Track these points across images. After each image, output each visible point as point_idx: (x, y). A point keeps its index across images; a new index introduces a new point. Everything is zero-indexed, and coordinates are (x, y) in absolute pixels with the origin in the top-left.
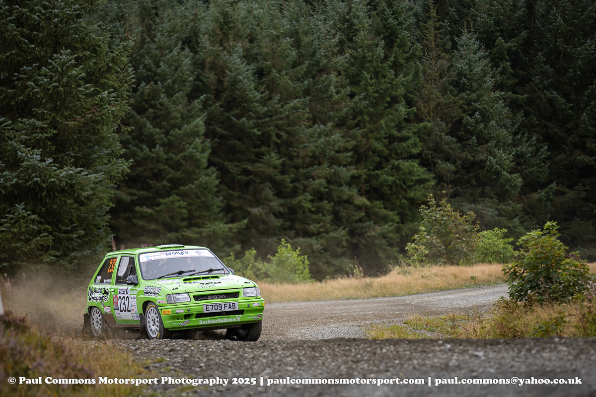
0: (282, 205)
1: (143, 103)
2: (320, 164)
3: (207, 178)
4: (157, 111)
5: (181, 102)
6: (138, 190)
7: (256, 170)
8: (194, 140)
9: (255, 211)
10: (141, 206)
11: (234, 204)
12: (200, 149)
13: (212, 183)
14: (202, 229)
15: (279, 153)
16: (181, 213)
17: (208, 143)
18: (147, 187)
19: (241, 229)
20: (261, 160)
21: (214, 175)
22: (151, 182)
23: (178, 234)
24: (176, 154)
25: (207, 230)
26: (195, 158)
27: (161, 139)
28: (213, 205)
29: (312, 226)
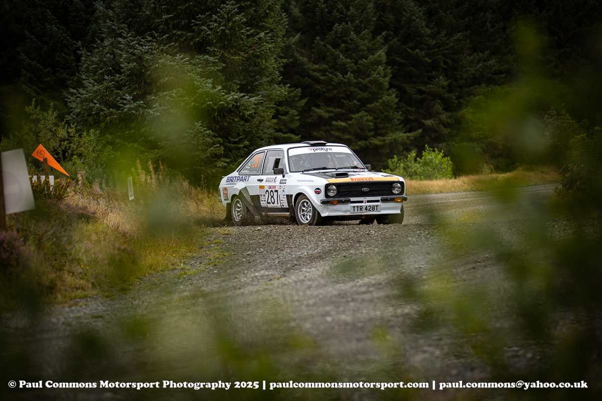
0: (450, 117)
1: (337, 39)
2: (480, 84)
3: (389, 97)
4: (348, 45)
5: (366, 38)
6: (335, 108)
7: (428, 90)
8: (378, 68)
9: (428, 122)
10: (336, 121)
11: (410, 117)
12: (382, 74)
13: (392, 101)
14: (386, 138)
15: (446, 76)
16: (368, 125)
17: (389, 70)
18: (340, 105)
19: (417, 137)
20: (432, 82)
21: (394, 95)
22: (345, 102)
23: (366, 142)
24: (363, 79)
25: (390, 138)
26: (379, 82)
27: (352, 67)
28: (394, 119)
29: (474, 134)
